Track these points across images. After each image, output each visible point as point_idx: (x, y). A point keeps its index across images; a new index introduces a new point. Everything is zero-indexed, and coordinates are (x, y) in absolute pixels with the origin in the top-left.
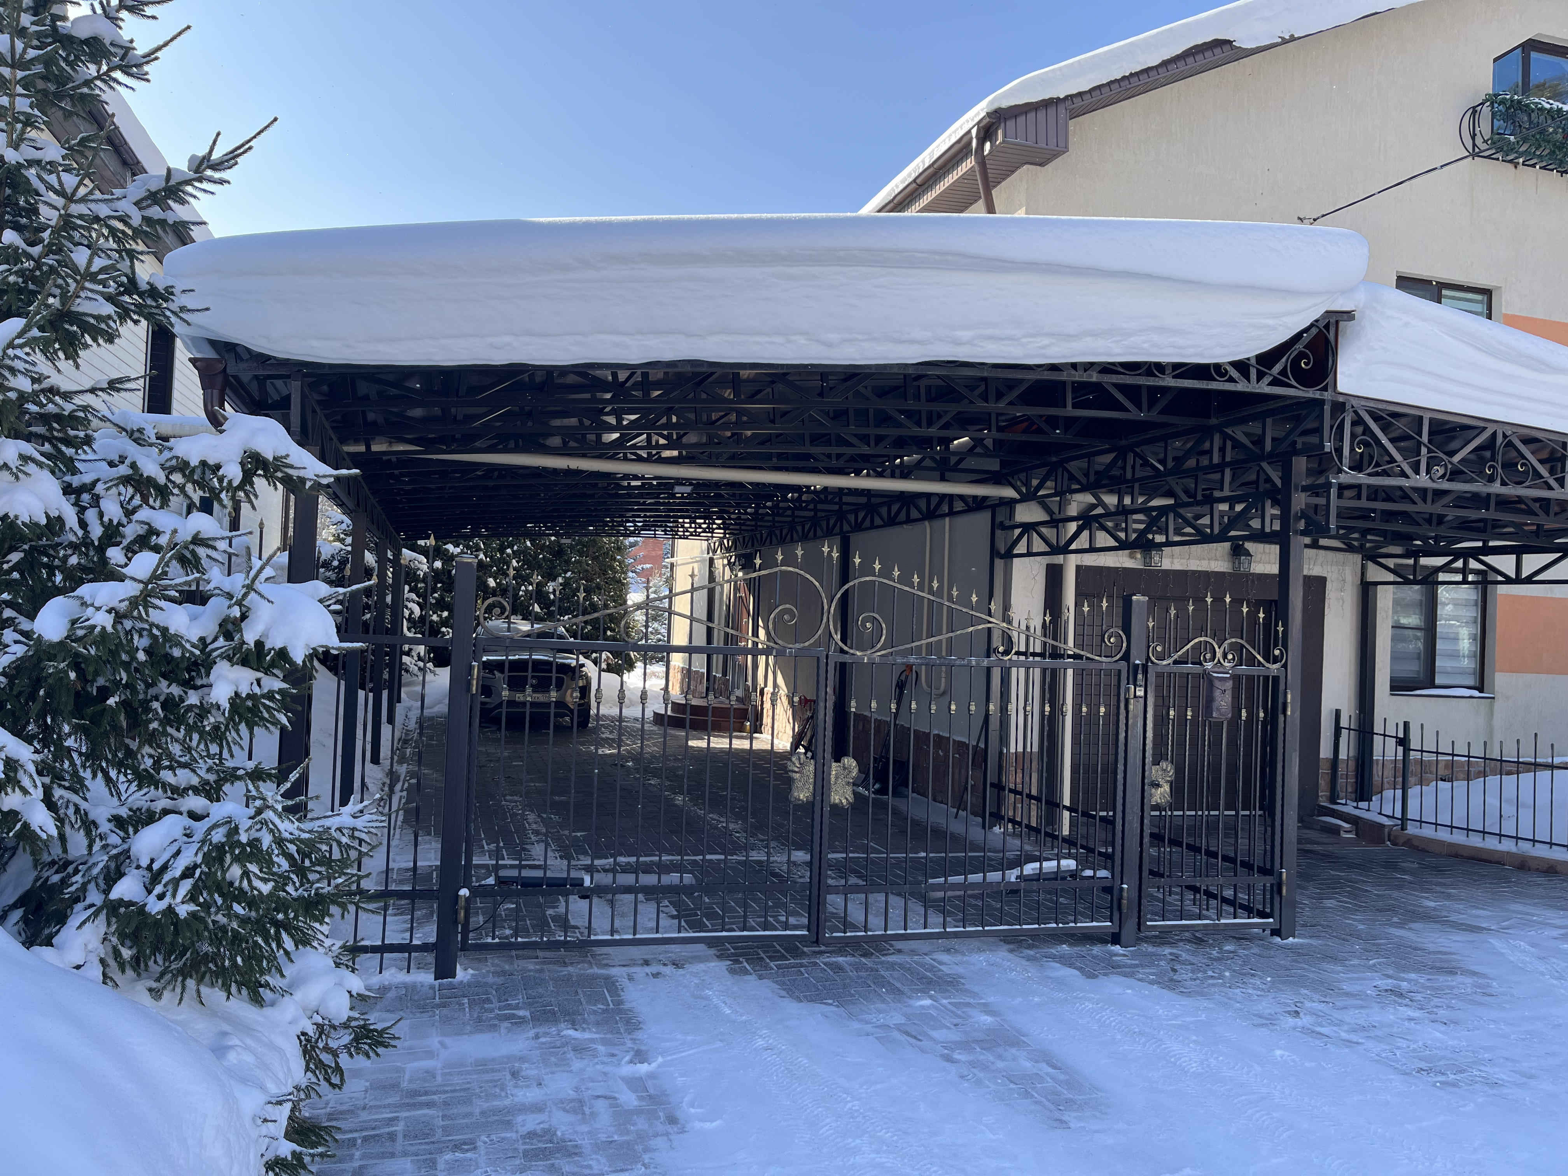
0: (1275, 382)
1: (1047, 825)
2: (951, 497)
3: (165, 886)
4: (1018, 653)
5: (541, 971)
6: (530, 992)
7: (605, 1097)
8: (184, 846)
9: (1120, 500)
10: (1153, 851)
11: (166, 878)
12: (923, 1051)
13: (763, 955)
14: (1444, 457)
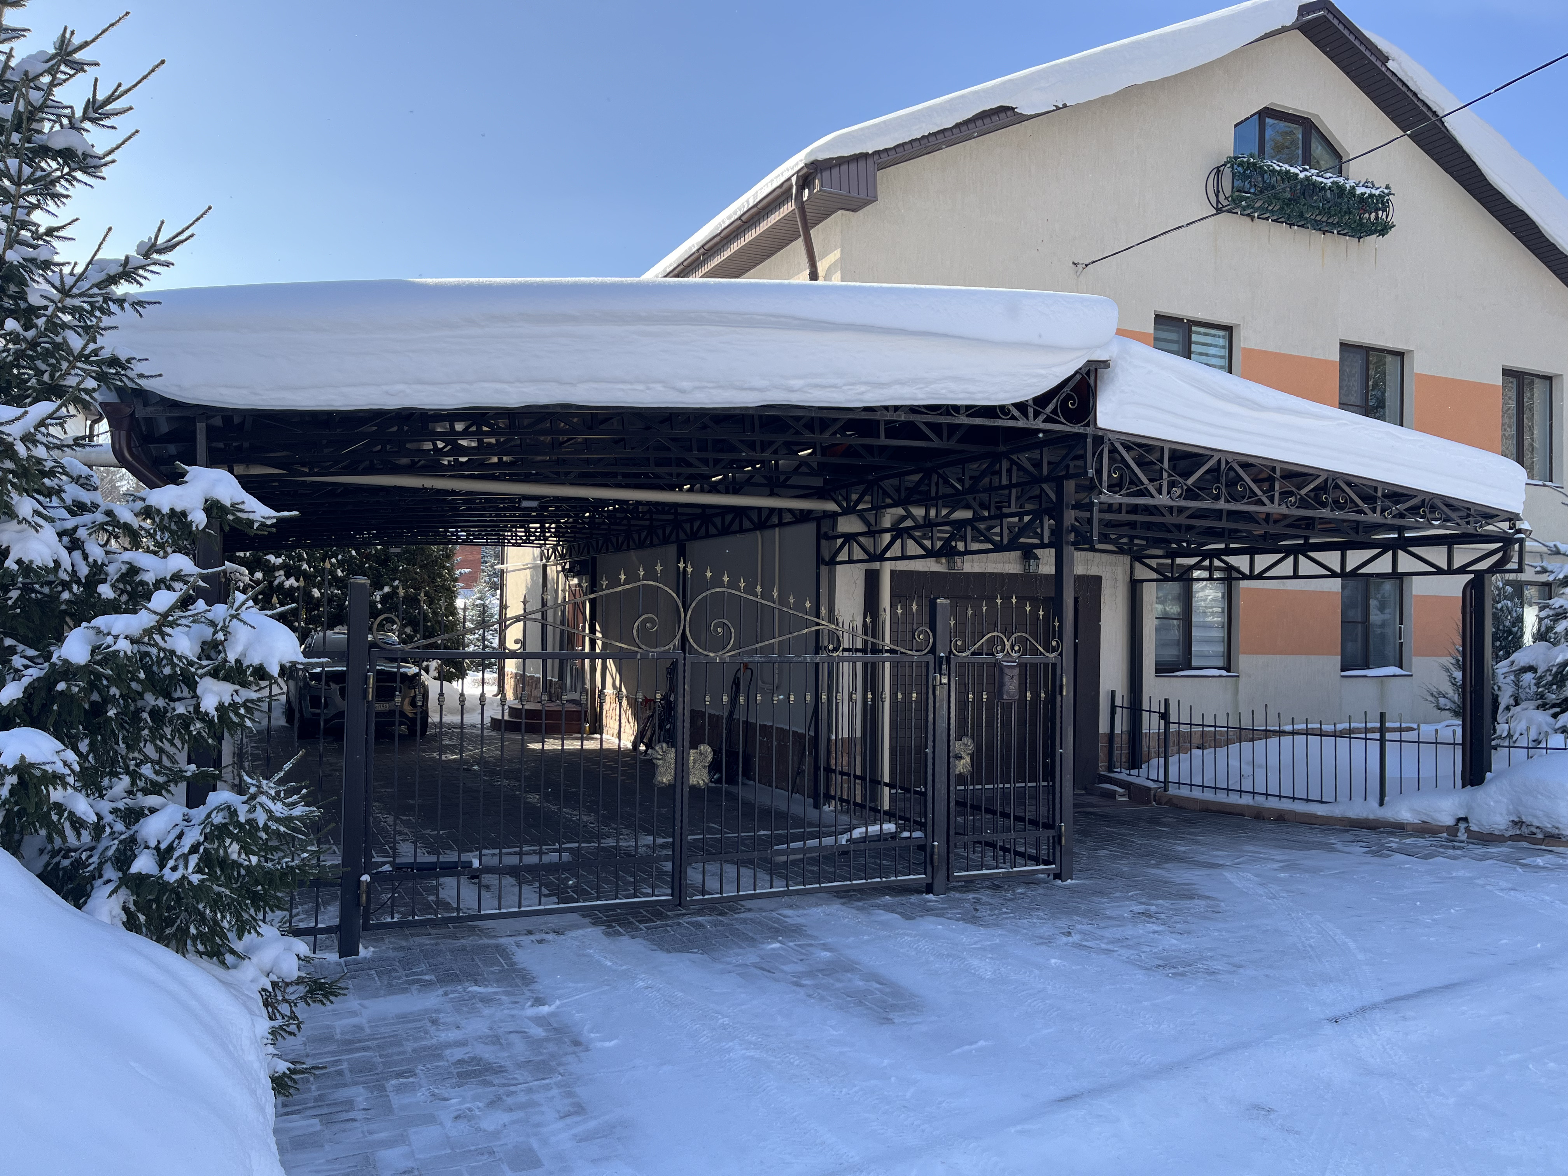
0: (1048, 420)
1: (870, 801)
2: (780, 511)
3: (176, 860)
4: (844, 650)
5: (437, 944)
6: (431, 961)
7: (517, 1032)
8: (186, 829)
9: (927, 512)
10: (960, 819)
11: (176, 854)
12: (777, 980)
13: (632, 920)
14: (1180, 480)
